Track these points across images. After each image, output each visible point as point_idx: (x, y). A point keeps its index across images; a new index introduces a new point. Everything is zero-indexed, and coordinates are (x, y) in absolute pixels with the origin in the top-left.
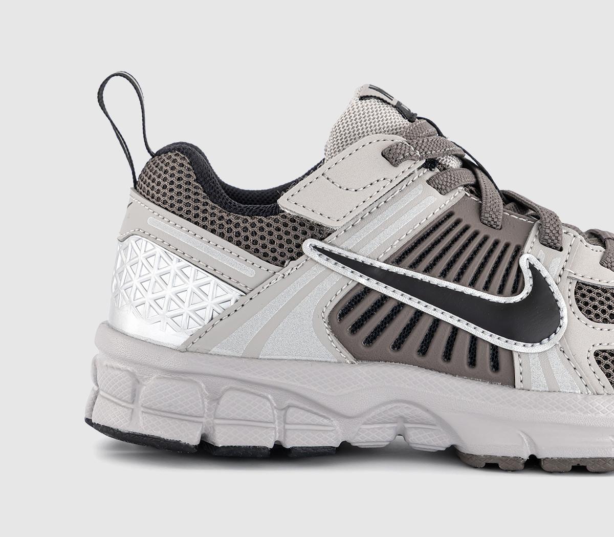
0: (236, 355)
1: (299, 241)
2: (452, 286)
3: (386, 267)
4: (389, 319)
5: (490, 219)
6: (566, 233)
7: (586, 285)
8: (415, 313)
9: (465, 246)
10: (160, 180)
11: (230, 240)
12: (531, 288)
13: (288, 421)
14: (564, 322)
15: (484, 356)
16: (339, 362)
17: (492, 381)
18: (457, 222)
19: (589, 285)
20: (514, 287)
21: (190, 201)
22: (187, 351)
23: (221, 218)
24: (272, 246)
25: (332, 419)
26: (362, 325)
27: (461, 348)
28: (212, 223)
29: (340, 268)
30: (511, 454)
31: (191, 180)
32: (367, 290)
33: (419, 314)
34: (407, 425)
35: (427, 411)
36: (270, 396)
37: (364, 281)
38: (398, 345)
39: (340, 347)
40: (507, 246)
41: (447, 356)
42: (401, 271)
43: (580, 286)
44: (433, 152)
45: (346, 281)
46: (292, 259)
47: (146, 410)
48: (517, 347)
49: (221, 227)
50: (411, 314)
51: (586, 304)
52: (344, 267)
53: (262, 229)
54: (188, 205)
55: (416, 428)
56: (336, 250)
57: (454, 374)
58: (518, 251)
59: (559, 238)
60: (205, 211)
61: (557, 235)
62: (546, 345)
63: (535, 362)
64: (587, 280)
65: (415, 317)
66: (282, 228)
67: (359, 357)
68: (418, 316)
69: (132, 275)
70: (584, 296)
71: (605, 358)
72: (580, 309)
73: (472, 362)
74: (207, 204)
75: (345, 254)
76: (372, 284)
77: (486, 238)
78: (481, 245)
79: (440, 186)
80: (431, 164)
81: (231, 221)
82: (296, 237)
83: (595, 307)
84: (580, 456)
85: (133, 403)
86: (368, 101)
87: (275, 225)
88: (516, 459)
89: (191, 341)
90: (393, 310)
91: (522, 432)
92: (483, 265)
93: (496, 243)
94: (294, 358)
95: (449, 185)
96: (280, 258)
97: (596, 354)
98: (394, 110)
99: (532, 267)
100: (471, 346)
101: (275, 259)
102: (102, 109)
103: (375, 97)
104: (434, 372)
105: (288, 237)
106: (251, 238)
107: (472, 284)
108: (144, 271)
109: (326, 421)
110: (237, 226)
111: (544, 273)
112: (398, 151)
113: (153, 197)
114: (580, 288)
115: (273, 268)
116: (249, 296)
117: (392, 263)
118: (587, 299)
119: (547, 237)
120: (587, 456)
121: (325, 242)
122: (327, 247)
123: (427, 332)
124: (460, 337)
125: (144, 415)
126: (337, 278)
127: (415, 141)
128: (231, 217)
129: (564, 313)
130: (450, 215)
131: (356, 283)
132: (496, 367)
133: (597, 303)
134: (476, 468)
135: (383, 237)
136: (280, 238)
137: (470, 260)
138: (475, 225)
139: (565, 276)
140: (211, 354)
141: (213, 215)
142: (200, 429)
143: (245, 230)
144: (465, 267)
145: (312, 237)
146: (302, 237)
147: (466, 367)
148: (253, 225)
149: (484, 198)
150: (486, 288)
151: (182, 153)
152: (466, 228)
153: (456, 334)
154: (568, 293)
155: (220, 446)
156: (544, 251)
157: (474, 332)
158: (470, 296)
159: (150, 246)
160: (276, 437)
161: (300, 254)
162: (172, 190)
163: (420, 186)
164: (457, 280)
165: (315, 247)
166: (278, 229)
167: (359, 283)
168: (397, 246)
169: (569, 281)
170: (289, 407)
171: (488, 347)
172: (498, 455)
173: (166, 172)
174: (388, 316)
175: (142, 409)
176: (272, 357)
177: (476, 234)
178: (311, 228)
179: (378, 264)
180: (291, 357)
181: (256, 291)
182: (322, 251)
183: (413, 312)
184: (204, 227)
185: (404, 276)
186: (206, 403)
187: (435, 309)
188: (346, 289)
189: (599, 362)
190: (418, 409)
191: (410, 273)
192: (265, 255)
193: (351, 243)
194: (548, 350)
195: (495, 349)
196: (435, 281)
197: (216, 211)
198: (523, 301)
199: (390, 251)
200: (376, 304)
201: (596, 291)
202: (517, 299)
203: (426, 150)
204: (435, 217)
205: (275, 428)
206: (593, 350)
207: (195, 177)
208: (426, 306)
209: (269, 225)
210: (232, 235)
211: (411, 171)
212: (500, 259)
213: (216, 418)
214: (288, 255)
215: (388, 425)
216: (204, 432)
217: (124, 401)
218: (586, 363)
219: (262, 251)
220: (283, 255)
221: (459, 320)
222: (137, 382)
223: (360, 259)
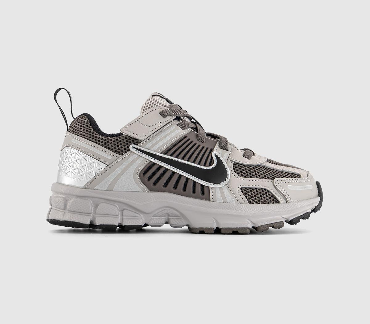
0: (104, 190)
1: (128, 146)
2: (186, 162)
3: (161, 155)
4: (162, 175)
5: (201, 139)
6: (230, 145)
7: (237, 164)
8: (172, 173)
9: (191, 148)
10: (77, 125)
11: (102, 146)
12: (216, 164)
13: (124, 215)
14: (229, 176)
15: (198, 189)
16: (143, 192)
17: (202, 199)
18: (188, 140)
19: (239, 164)
20: (210, 164)
21: (88, 132)
22: (85, 188)
23: (99, 138)
24: (118, 148)
25: (141, 214)
26: (152, 177)
27: (190, 186)
28: (96, 140)
29: (143, 155)
30: (209, 226)
31: (88, 125)
32: (154, 164)
33: (174, 173)
34: (170, 217)
35: (177, 211)
36: (117, 206)
37: (153, 160)
38: (165, 185)
39: (144, 185)
40: (207, 149)
41: (185, 189)
42: (167, 157)
43: (235, 164)
44: (179, 114)
45: (146, 160)
46: (126, 152)
47: (69, 212)
48: (211, 185)
49: (99, 141)
50: (171, 173)
51: (237, 170)
52: (145, 155)
53: (114, 141)
54: (87, 134)
55: (172, 218)
56: (142, 149)
57: (187, 196)
58: (211, 151)
59: (227, 146)
60: (93, 136)
61: (226, 145)
62: (222, 185)
63: (218, 191)
64: (238, 162)
65: (172, 174)
66: (122, 141)
67: (151, 190)
68: (173, 174)
69: (66, 162)
70: (236, 167)
71: (245, 190)
72: (235, 172)
73: (194, 192)
74: (94, 133)
75: (146, 150)
76: (156, 161)
77: (199, 146)
78: (197, 148)
79: (182, 127)
80: (178, 119)
81: (103, 139)
82: (127, 144)
83: (241, 172)
84: (235, 227)
85: (64, 209)
86: (155, 97)
87: (120, 140)
88: (211, 229)
89: (87, 184)
90: (164, 171)
91: (213, 218)
92: (198, 155)
93: (203, 148)
94: (126, 190)
95: (185, 126)
96: (121, 152)
97: (241, 189)
98: (165, 100)
99: (216, 156)
100: (193, 185)
101: (119, 152)
102: (56, 101)
103: (158, 95)
104: (179, 195)
105: (124, 144)
106: (110, 145)
107: (194, 162)
108: (70, 160)
109: (138, 215)
110: (105, 140)
111: (221, 159)
112: (166, 112)
113: (74, 132)
114: (235, 165)
115: (118, 155)
116: (109, 166)
117: (164, 154)
118: (238, 169)
119: (222, 146)
120: (238, 227)
121: (138, 146)
122: (139, 148)
123: (177, 180)
124: (189, 182)
125: (69, 214)
126: (143, 159)
127: (172, 109)
128: (103, 137)
129: (229, 173)
130: (186, 137)
131: (150, 161)
132: (203, 193)
133: (241, 170)
134: (196, 233)
135: (160, 144)
136: (121, 144)
137: (193, 153)
138: (195, 141)
139: (229, 160)
140: (95, 189)
141: (96, 137)
142: (90, 218)
143: (108, 142)
144: (191, 156)
145: (133, 144)
146: (129, 144)
147: (192, 193)
148: (111, 140)
149: (198, 132)
150: (199, 164)
151: (85, 115)
152: (192, 142)
153: (188, 181)
154: (230, 167)
155: (98, 224)
156: (221, 151)
157: (194, 180)
158: (193, 166)
159: (72, 150)
160: (119, 221)
161: (129, 150)
162: (81, 129)
163: (174, 126)
164: (188, 160)
165: (134, 148)
166: (120, 141)
167: (151, 161)
168: (165, 147)
169: (231, 162)
170: (124, 210)
171: (200, 186)
172: (204, 227)
173: (79, 122)
174: (162, 174)
175: (68, 212)
176: (118, 190)
177: (195, 144)
178: (133, 141)
179: (158, 154)
180: (125, 190)
181: (112, 164)
182: (137, 149)
183: (171, 172)
184: (93, 141)
185: (168, 159)
186: (92, 208)
187: (180, 171)
188: (146, 163)
189: (242, 192)
190: (174, 210)
191: (170, 157)
192: (116, 151)
193: (148, 146)
194: (223, 187)
195: (203, 186)
196: (180, 160)
197: (97, 136)
198: (213, 168)
199: (163, 149)
200: (157, 169)
201: (241, 166)
202: (211, 167)
203: (176, 112)
204: (180, 137)
205: (119, 218)
206: (240, 187)
207: (90, 124)
208: (176, 170)
209: (117, 140)
210: (103, 144)
211: (171, 120)
212: (204, 153)
213: (96, 214)
214: (124, 151)
215: (162, 217)
216: (91, 220)
217: (61, 209)
218: (237, 192)
219: (114, 149)
220: (122, 151)
221: (189, 175)
222: (66, 201)
223: (151, 152)
